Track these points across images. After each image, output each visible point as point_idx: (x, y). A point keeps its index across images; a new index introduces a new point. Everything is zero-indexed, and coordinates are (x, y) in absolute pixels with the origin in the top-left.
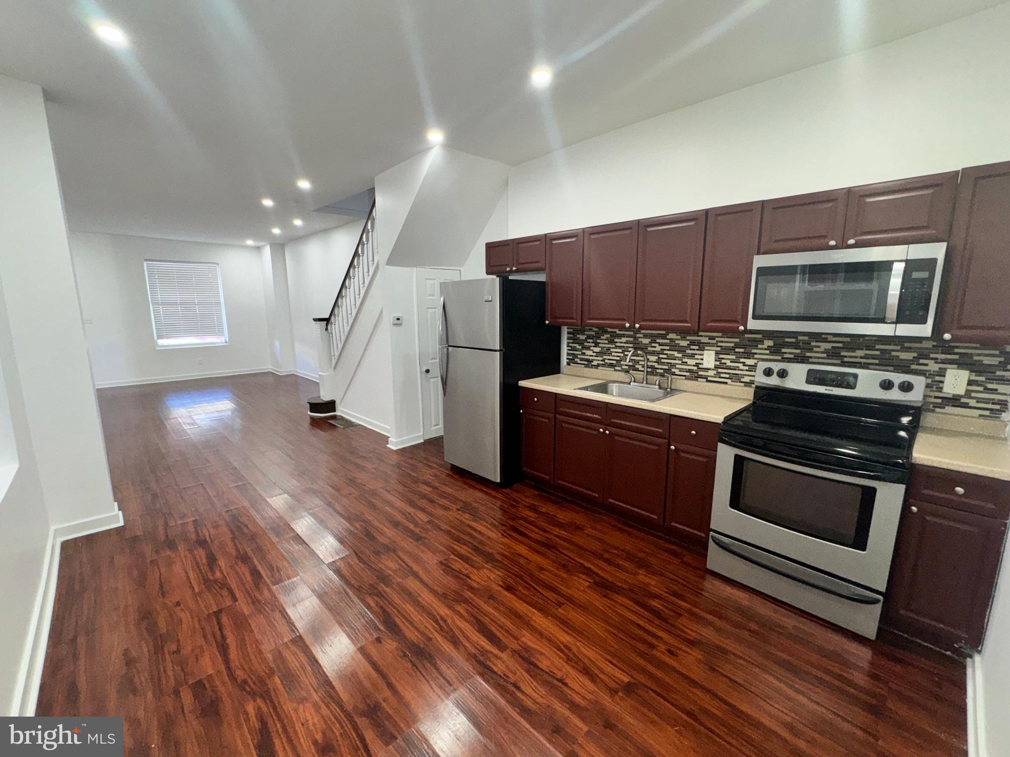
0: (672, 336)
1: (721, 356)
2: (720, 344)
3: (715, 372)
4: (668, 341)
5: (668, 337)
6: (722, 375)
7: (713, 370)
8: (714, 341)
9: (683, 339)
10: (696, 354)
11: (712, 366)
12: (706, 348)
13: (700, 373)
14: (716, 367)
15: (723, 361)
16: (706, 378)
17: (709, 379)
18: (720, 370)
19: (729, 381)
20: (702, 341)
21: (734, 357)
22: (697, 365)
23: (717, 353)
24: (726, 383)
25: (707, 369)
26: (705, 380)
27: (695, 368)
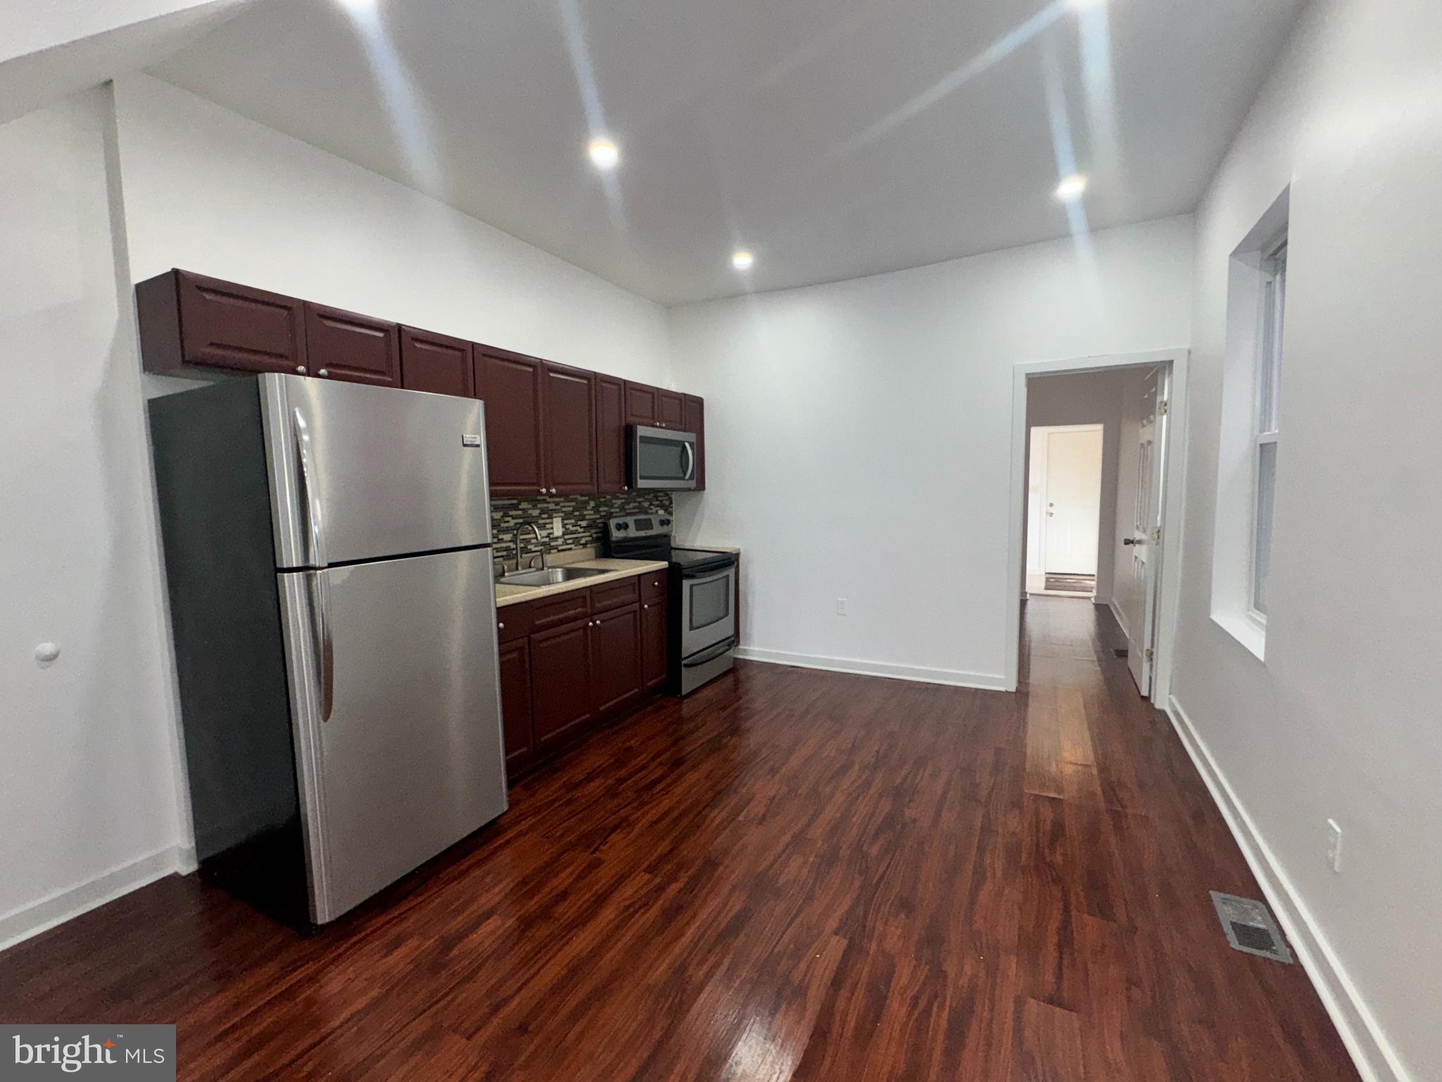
0: (524, 505)
1: (566, 522)
2: (564, 509)
3: (562, 540)
4: (520, 512)
5: (520, 507)
6: (568, 542)
7: (561, 538)
8: (559, 507)
9: (535, 507)
10: (547, 524)
11: (560, 534)
12: (554, 515)
13: (553, 544)
14: (564, 534)
15: (567, 526)
16: (556, 548)
17: (560, 548)
18: (566, 537)
19: (572, 546)
20: (551, 508)
21: (573, 521)
22: (548, 536)
23: (563, 520)
24: (570, 549)
25: (557, 538)
26: (555, 551)
27: (547, 539)
